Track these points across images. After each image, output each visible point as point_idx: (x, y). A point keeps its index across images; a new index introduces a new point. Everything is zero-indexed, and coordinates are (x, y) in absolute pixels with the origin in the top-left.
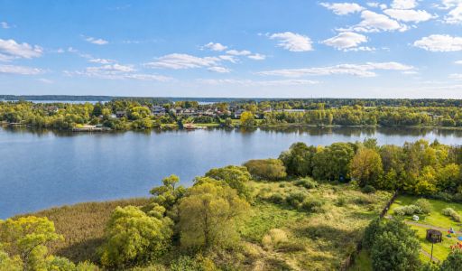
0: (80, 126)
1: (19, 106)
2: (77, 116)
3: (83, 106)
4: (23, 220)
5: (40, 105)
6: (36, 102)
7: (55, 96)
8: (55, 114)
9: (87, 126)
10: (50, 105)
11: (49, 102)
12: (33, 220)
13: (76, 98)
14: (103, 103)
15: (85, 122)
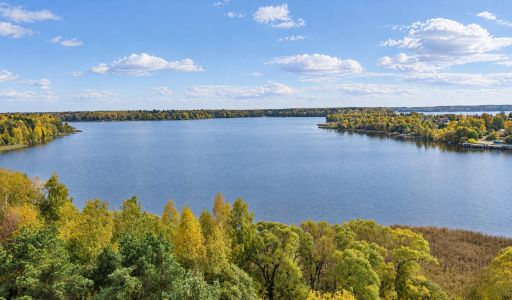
0: (472, 140)
1: (410, 118)
2: (470, 130)
3: (479, 118)
4: (400, 232)
5: (430, 116)
6: (426, 114)
7: (448, 107)
8: (446, 126)
9: (481, 142)
10: (441, 117)
11: (440, 114)
12: (410, 234)
13: (473, 109)
14: (507, 113)
15: (480, 137)
